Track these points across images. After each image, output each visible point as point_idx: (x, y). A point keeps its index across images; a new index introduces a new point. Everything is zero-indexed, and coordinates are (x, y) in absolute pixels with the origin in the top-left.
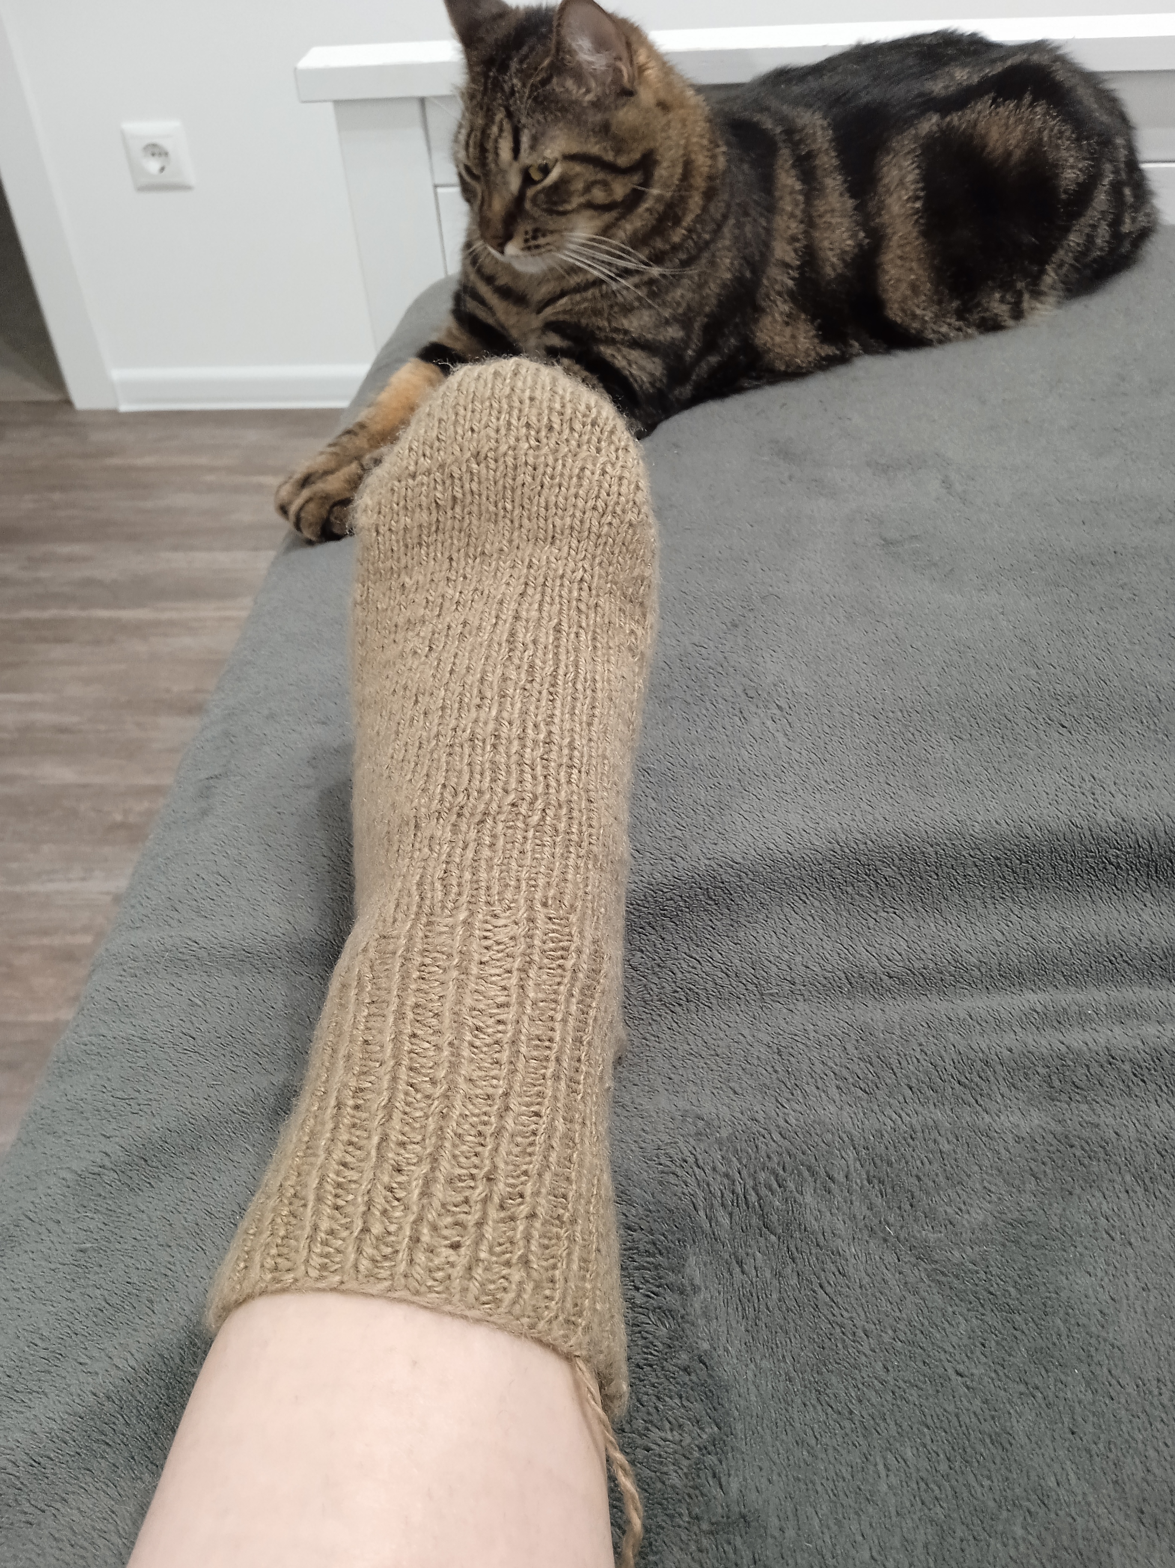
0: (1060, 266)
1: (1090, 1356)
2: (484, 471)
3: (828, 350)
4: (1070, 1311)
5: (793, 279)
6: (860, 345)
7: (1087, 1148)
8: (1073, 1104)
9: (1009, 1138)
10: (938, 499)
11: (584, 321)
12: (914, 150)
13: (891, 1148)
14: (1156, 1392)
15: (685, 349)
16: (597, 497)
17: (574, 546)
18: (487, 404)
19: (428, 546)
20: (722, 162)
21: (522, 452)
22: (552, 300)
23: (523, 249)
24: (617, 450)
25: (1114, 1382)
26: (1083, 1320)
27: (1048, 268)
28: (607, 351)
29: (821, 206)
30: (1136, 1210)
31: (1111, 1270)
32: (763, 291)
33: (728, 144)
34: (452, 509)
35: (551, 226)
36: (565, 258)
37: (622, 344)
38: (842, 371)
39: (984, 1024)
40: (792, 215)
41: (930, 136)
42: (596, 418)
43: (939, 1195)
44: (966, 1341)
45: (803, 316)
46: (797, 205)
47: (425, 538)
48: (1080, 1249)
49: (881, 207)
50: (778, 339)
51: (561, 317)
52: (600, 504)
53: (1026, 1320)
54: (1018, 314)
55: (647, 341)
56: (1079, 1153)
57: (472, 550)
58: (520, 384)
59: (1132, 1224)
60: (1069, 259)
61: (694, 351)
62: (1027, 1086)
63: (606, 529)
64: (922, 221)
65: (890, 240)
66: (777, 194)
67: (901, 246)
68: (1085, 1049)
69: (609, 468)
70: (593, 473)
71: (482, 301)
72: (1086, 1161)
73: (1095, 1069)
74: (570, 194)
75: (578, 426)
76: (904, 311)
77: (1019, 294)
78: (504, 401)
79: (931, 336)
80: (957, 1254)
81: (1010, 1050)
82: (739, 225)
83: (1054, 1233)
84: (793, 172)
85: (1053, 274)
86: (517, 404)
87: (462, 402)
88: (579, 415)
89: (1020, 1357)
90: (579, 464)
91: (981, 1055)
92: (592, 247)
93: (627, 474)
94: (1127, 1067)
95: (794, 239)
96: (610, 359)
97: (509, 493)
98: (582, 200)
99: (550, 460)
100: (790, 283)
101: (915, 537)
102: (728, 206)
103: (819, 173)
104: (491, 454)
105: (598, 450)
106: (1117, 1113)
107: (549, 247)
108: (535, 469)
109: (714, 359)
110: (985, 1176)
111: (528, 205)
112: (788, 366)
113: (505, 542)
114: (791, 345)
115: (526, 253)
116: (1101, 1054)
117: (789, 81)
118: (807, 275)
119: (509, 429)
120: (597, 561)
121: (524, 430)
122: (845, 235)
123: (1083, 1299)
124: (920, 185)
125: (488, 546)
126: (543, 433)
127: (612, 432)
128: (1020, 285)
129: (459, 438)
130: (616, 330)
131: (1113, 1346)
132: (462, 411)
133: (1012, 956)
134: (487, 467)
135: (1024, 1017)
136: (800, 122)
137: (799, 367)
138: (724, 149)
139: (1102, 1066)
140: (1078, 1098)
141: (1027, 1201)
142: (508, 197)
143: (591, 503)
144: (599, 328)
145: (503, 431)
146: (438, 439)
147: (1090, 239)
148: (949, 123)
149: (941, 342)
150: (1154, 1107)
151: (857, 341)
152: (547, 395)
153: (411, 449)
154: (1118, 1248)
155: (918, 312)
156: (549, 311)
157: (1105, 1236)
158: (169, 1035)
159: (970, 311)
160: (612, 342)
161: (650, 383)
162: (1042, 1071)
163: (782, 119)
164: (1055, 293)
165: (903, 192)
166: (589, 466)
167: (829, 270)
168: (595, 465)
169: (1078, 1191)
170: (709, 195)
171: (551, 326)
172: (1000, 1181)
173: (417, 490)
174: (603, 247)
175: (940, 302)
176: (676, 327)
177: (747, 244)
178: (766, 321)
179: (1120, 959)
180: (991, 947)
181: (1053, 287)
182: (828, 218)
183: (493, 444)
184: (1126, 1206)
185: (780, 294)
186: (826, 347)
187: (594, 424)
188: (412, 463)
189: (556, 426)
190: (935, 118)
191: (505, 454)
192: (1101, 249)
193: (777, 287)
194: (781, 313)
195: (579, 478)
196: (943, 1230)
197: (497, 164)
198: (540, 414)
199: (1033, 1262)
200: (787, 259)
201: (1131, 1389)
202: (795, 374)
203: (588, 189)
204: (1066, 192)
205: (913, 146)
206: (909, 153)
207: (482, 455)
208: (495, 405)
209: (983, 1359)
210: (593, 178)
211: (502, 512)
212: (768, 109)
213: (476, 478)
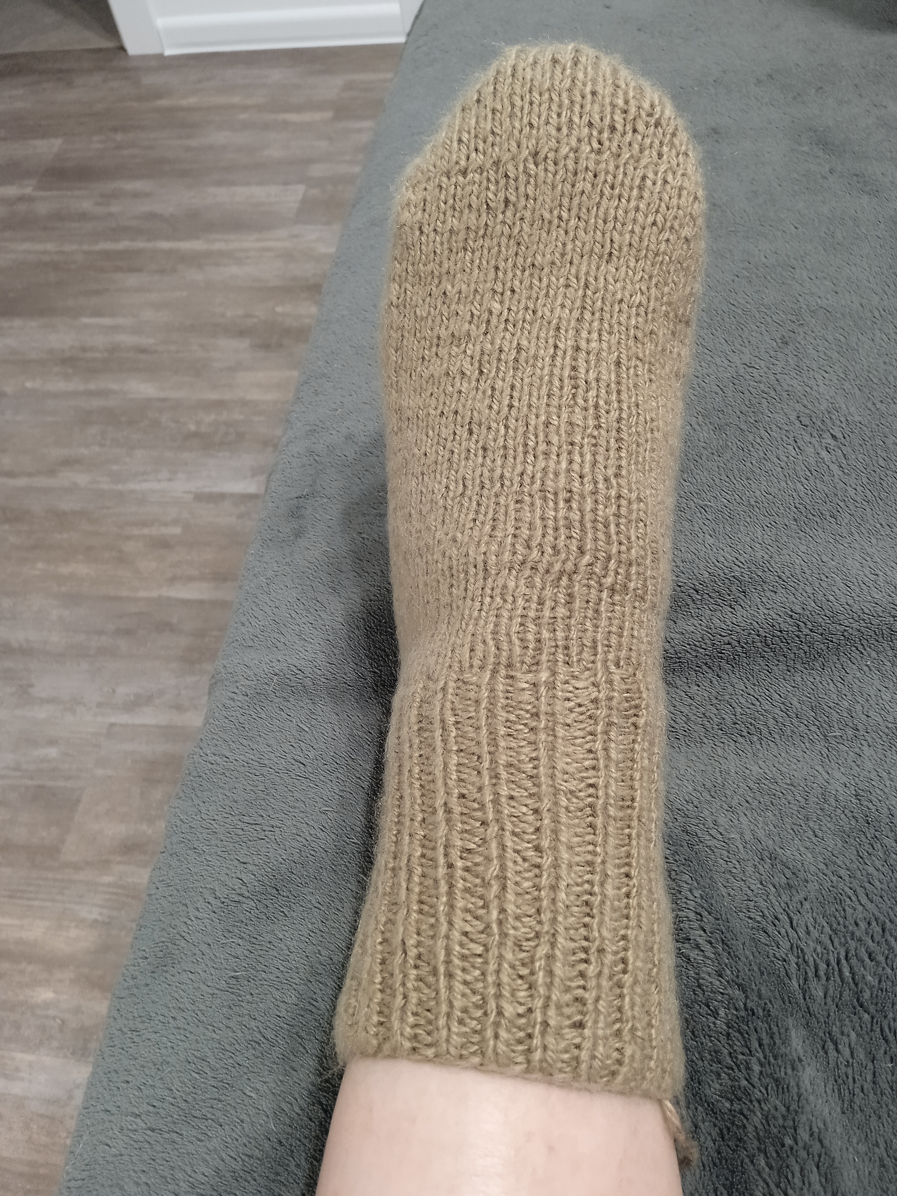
2: (542, 174)
16: (657, 211)
17: (632, 264)
18: (546, 96)
19: (473, 252)
21: (584, 156)
24: (678, 156)
34: (503, 213)
42: (660, 118)
47: (471, 243)
52: (660, 218)
57: (520, 260)
58: (581, 75)
63: (663, 246)
69: (670, 178)
70: (654, 184)
75: (641, 127)
78: (565, 95)
86: (578, 99)
87: (518, 90)
88: (643, 114)
90: (640, 173)
93: (686, 184)
97: (566, 201)
99: (611, 168)
104: (551, 155)
105: (660, 155)
108: (595, 176)
113: (557, 255)
119: (570, 128)
120: (654, 281)
121: (586, 130)
125: (539, 258)
126: (606, 135)
127: (674, 135)
129: (516, 132)
132: (518, 102)
134: (546, 170)
143: (650, 219)
145: (565, 130)
146: (493, 133)
152: (609, 90)
153: (460, 141)
158: (283, 761)
166: (651, 175)
168: (656, 174)
173: (468, 189)
183: (553, 144)
187: (657, 124)
188: (464, 158)
189: (619, 127)
191: (566, 157)
195: (641, 188)
198: (602, 112)
207: (542, 155)
208: (556, 98)
211: (556, 221)
213: (532, 180)
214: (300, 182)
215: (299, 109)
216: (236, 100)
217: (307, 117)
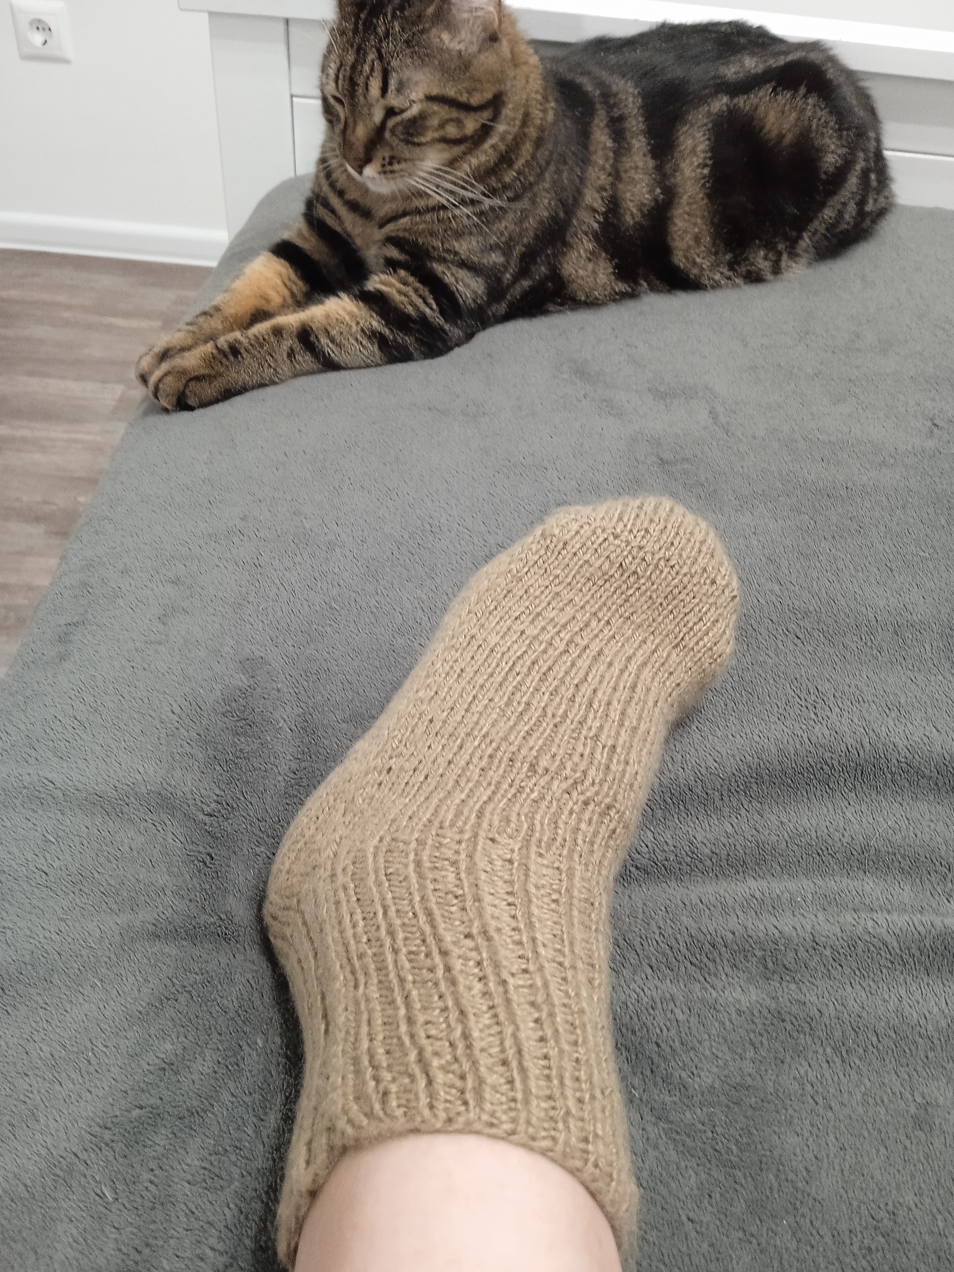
0: (814, 234)
1: (796, 1209)
3: (621, 287)
4: (781, 1167)
5: (598, 222)
6: (649, 284)
7: (796, 1023)
8: (784, 984)
9: (732, 1011)
10: (705, 428)
11: (420, 241)
12: (706, 125)
13: (635, 1018)
14: (848, 1242)
15: (503, 273)
20: (550, 117)
22: (394, 218)
23: (379, 173)
25: (814, 1232)
26: (791, 1176)
27: (805, 235)
28: (438, 268)
29: (627, 163)
30: (836, 1079)
31: (815, 1131)
32: (572, 229)
33: (556, 101)
35: (407, 155)
36: (414, 183)
37: (452, 263)
38: (631, 304)
39: (712, 908)
40: (603, 168)
41: (720, 115)
43: (675, 1059)
44: (695, 1192)
45: (604, 255)
46: (607, 160)
48: (790, 1111)
49: (676, 169)
50: (581, 272)
51: (401, 234)
53: (745, 1175)
54: (777, 270)
55: (473, 262)
56: (789, 1027)
59: (832, 1090)
60: (822, 229)
61: (511, 275)
62: (746, 967)
64: (707, 185)
65: (681, 198)
66: (592, 148)
67: (688, 204)
68: (794, 934)
71: (333, 211)
72: (795, 1034)
73: (802, 953)
74: (426, 128)
76: (686, 258)
77: (780, 254)
79: (706, 282)
80: (688, 1114)
81: (734, 933)
82: (558, 172)
83: (770, 1097)
84: (606, 130)
85: (807, 240)
89: (739, 1207)
91: (709, 936)
92: (439, 176)
94: (828, 952)
95: (603, 189)
96: (440, 275)
98: (436, 135)
100: (596, 226)
101: (685, 460)
102: (551, 153)
103: (628, 135)
106: (820, 992)
107: (402, 173)
109: (526, 283)
110: (713, 1043)
111: (387, 135)
112: (587, 297)
114: (592, 279)
115: (382, 176)
116: (807, 939)
117: (608, 50)
118: (610, 220)
122: (645, 190)
123: (793, 1157)
124: (709, 155)
128: (781, 246)
130: (448, 251)
131: (815, 1199)
133: (738, 847)
135: (745, 903)
136: (614, 88)
137: (596, 298)
138: (553, 104)
139: (807, 951)
140: (788, 978)
141: (748, 1067)
142: (371, 125)
144: (433, 247)
147: (840, 214)
148: (735, 105)
149: (713, 287)
150: (849, 989)
151: (645, 281)
154: (821, 1110)
155: (698, 260)
156: (390, 228)
157: (811, 1101)
159: (739, 264)
160: (443, 260)
161: (473, 300)
162: (759, 953)
163: (601, 84)
164: (807, 255)
165: (695, 159)
167: (628, 218)
169: (788, 1059)
170: (539, 143)
171: (391, 240)
172: (725, 1048)
174: (450, 177)
175: (716, 254)
176: (499, 253)
177: (563, 189)
178: (574, 255)
179: (826, 853)
180: (722, 839)
181: (806, 251)
182: (632, 173)
184: (827, 1075)
185: (586, 234)
186: (620, 284)
190: (725, 99)
192: (848, 223)
193: (584, 228)
194: (586, 251)
196: (678, 1094)
197: (365, 97)
199: (752, 1123)
200: (595, 205)
201: (828, 1239)
202: (592, 304)
203: (442, 126)
204: (826, 173)
205: (705, 121)
206: (702, 126)
209: (709, 1208)
210: (447, 117)
212: (589, 73)
214: (119, 382)
215: (127, 315)
216: (62, 298)
217: (133, 323)
